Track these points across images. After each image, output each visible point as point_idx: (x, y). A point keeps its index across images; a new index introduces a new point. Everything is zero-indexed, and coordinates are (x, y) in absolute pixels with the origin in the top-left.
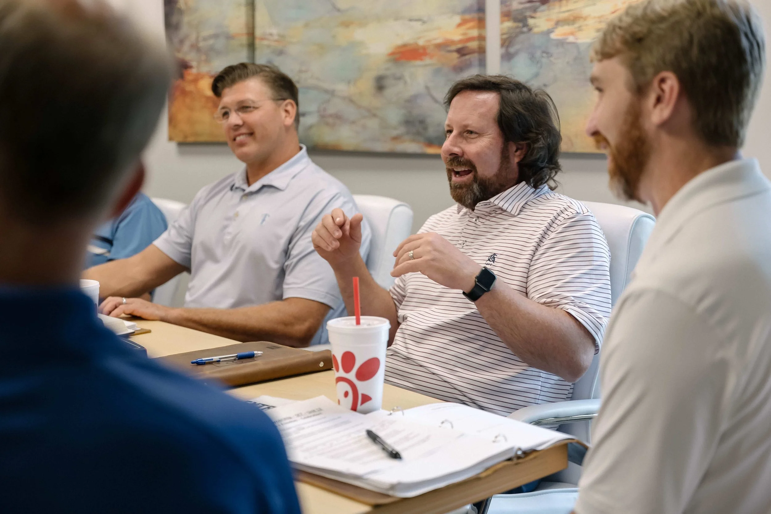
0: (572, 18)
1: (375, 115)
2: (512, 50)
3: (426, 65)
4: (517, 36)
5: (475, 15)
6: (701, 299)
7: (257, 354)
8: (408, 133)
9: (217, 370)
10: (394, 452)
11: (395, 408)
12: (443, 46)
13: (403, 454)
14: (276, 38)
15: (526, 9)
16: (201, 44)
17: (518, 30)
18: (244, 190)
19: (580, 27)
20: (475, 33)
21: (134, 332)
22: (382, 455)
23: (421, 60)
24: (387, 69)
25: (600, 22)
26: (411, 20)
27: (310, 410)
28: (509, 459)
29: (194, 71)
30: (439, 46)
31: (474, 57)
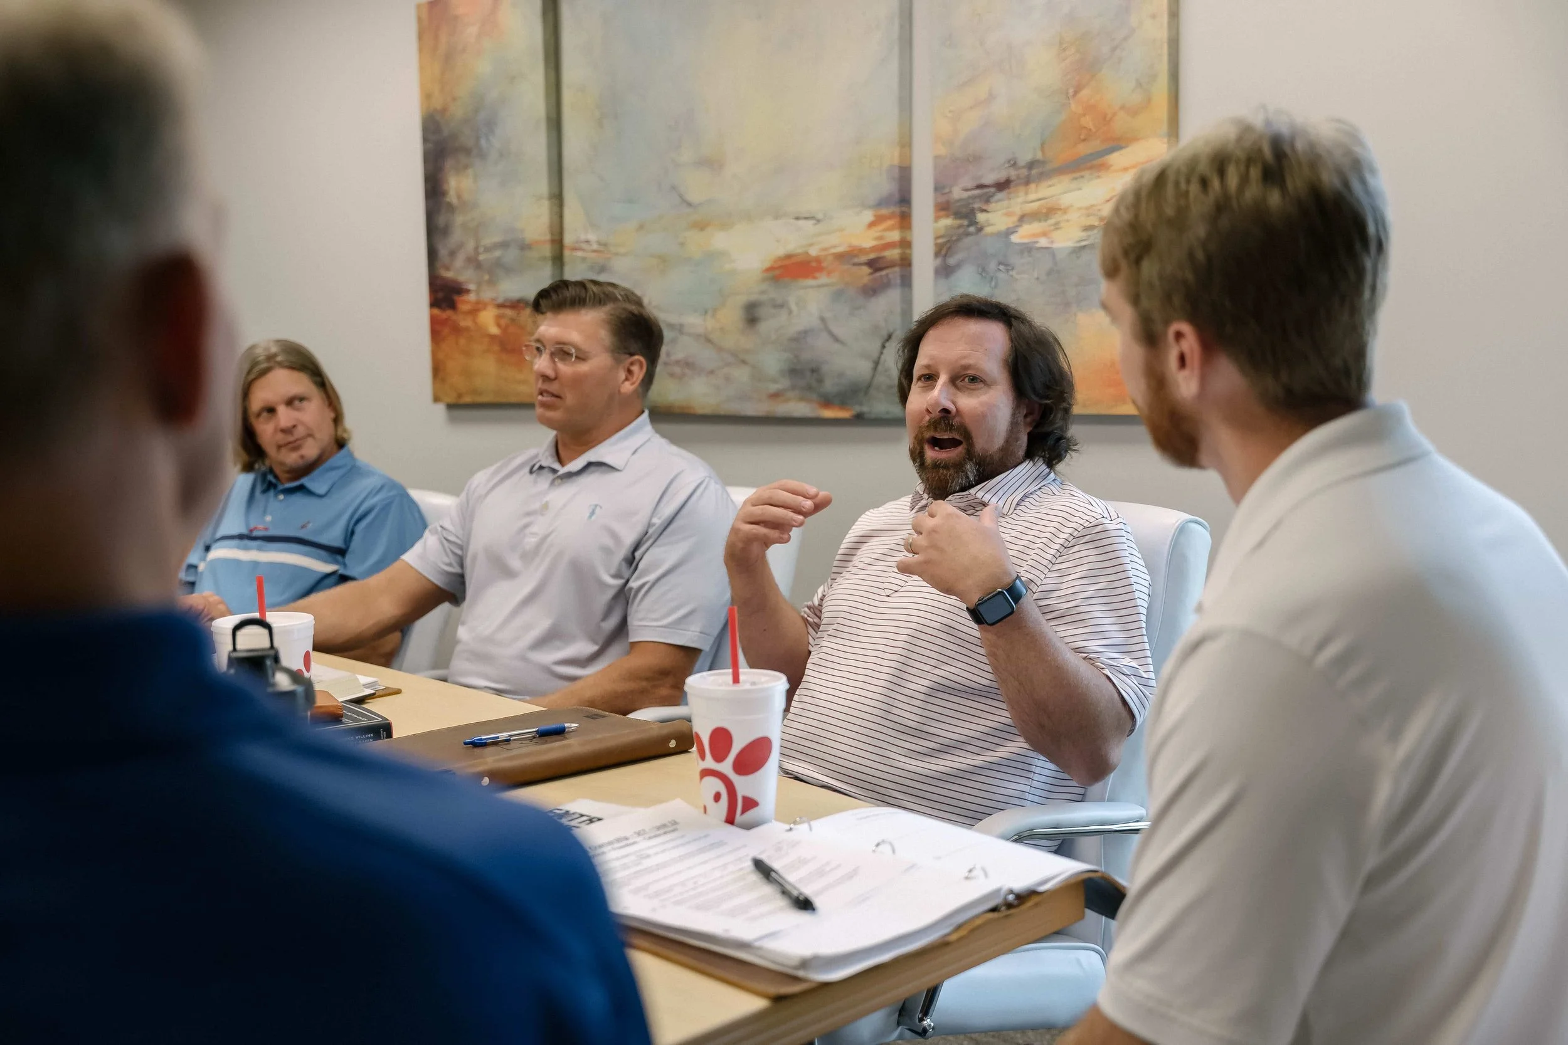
0: (1044, 211)
1: (744, 362)
2: (952, 261)
3: (819, 286)
4: (958, 240)
5: (896, 210)
6: (1321, 646)
7: (569, 728)
8: (793, 388)
9: (505, 756)
10: (801, 898)
11: (798, 819)
12: (847, 257)
13: (817, 902)
14: (595, 247)
15: (974, 197)
16: (481, 257)
17: (961, 230)
18: (554, 471)
19: (1057, 224)
20: (895, 236)
21: (374, 694)
22: (782, 902)
23: (815, 278)
24: (763, 292)
25: (1088, 215)
26: (797, 218)
27: (658, 824)
28: (994, 910)
29: (472, 297)
30: (841, 257)
31: (895, 273)
